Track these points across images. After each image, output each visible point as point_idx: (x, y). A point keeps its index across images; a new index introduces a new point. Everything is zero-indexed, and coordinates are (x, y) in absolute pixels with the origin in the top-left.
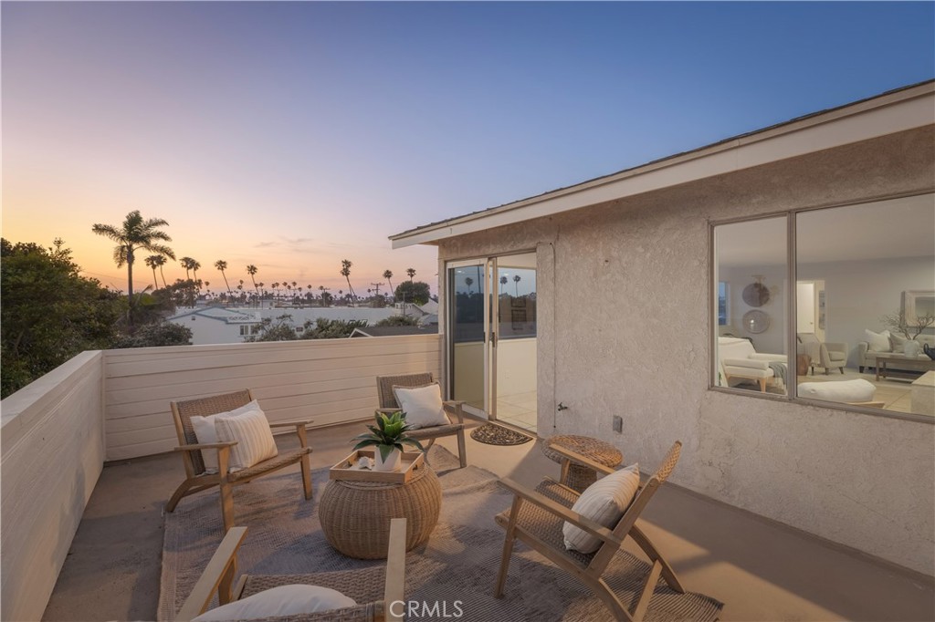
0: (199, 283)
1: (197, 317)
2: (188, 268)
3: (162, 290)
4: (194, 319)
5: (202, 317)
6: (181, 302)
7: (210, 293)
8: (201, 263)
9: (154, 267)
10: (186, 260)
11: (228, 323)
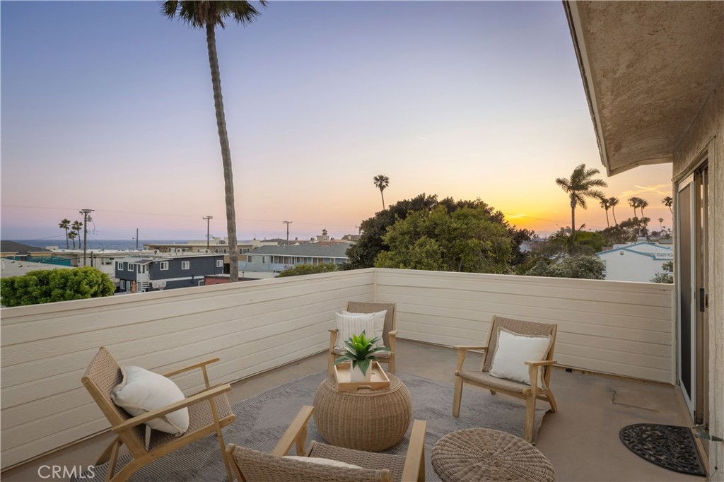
0: (646, 220)
1: (625, 252)
2: (635, 207)
3: (612, 228)
4: (622, 254)
5: (629, 252)
6: (628, 238)
7: (666, 229)
8: (648, 201)
9: (607, 208)
10: (634, 200)
11: (655, 259)
